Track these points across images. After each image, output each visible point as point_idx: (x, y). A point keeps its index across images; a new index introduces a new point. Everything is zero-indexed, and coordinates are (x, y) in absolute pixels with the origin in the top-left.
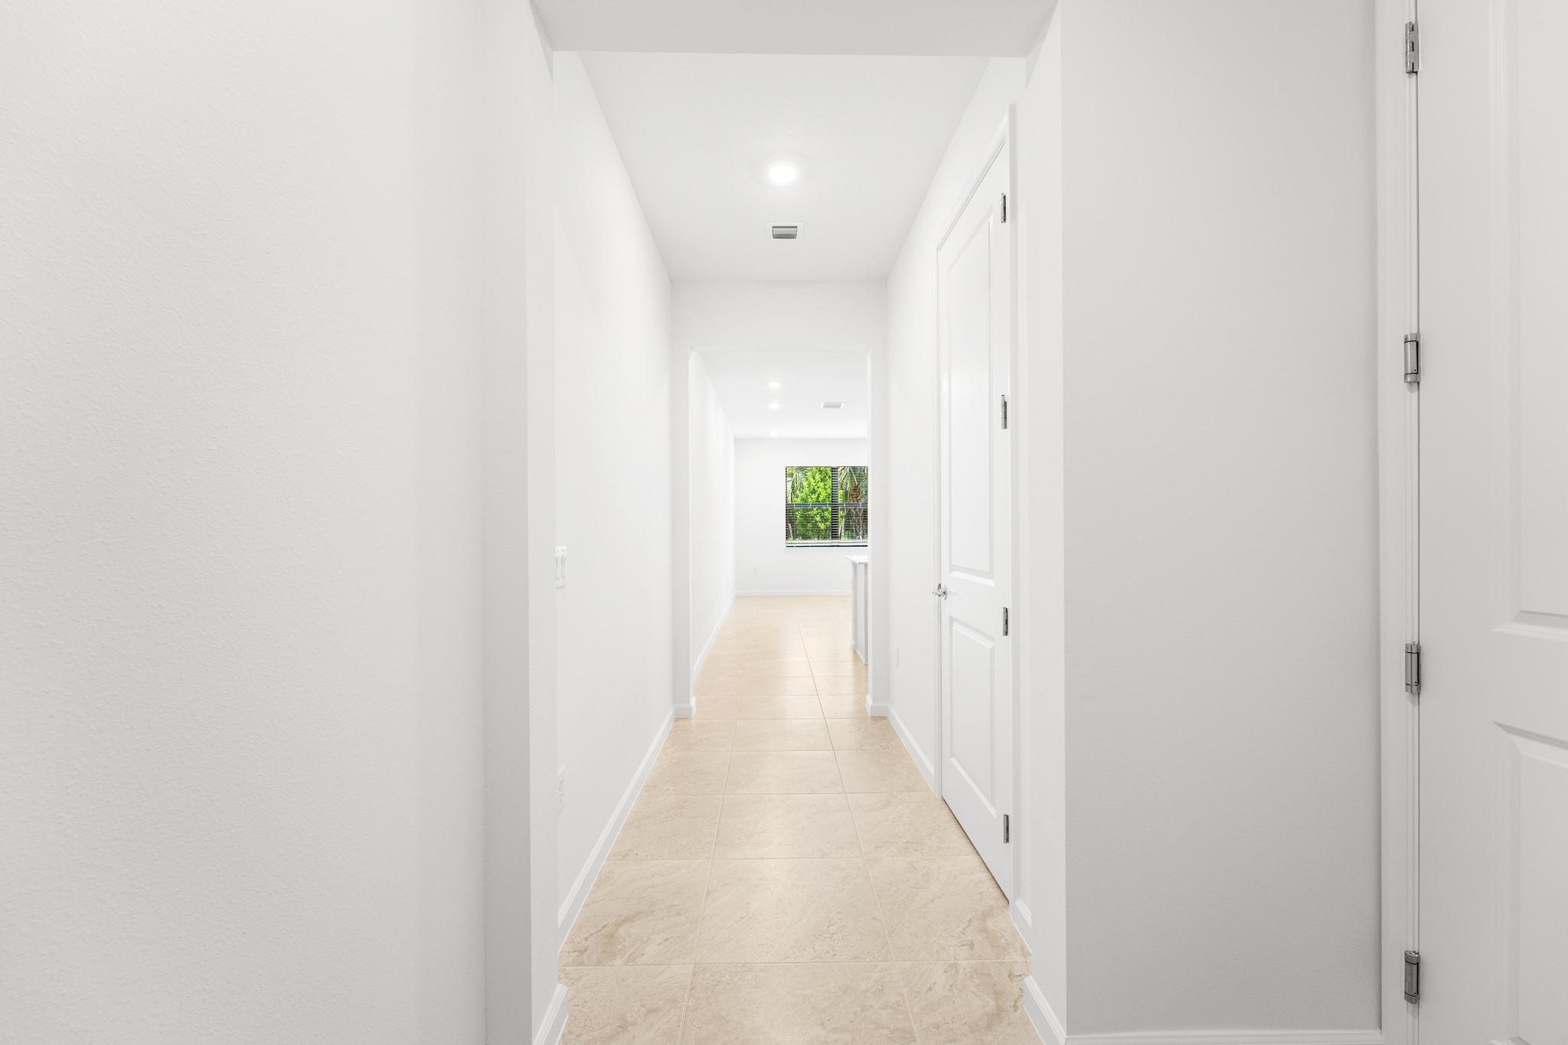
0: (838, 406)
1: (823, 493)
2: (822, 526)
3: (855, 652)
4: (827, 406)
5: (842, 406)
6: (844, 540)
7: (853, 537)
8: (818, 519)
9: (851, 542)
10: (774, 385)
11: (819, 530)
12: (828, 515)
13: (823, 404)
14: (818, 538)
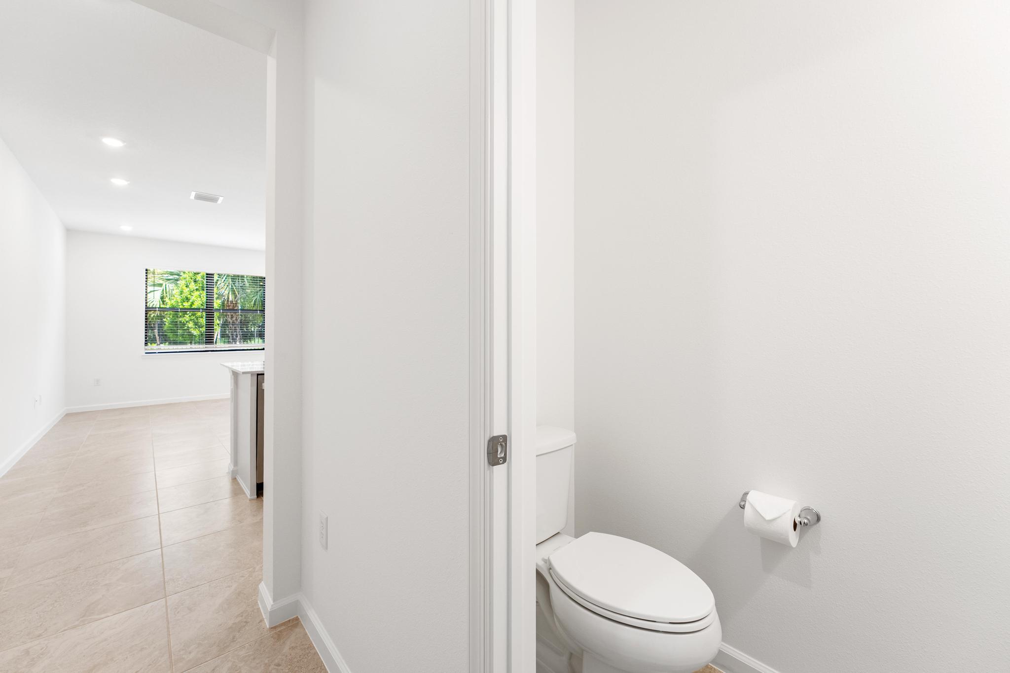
0: (213, 199)
1: (198, 300)
2: (196, 332)
3: (234, 480)
4: (199, 197)
5: (220, 201)
6: (220, 345)
7: (229, 342)
8: (191, 325)
9: (227, 346)
10: (113, 143)
11: (191, 336)
12: (203, 321)
13: (193, 194)
14: (191, 343)
